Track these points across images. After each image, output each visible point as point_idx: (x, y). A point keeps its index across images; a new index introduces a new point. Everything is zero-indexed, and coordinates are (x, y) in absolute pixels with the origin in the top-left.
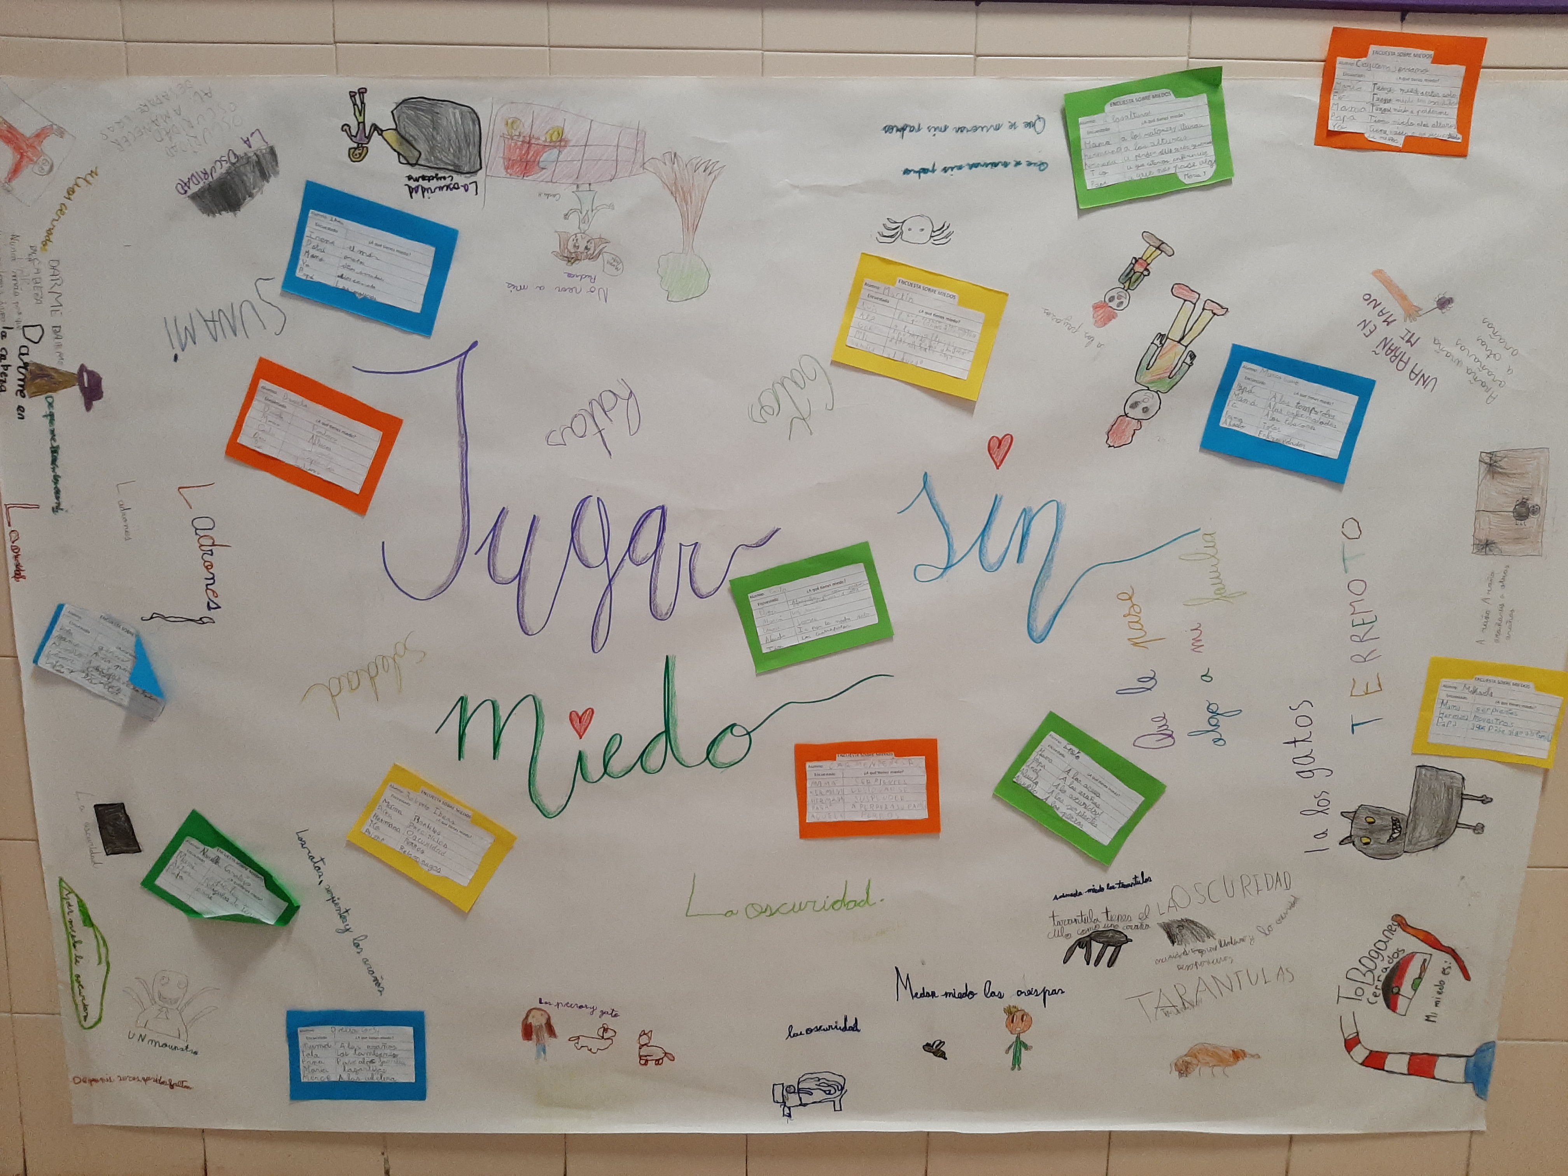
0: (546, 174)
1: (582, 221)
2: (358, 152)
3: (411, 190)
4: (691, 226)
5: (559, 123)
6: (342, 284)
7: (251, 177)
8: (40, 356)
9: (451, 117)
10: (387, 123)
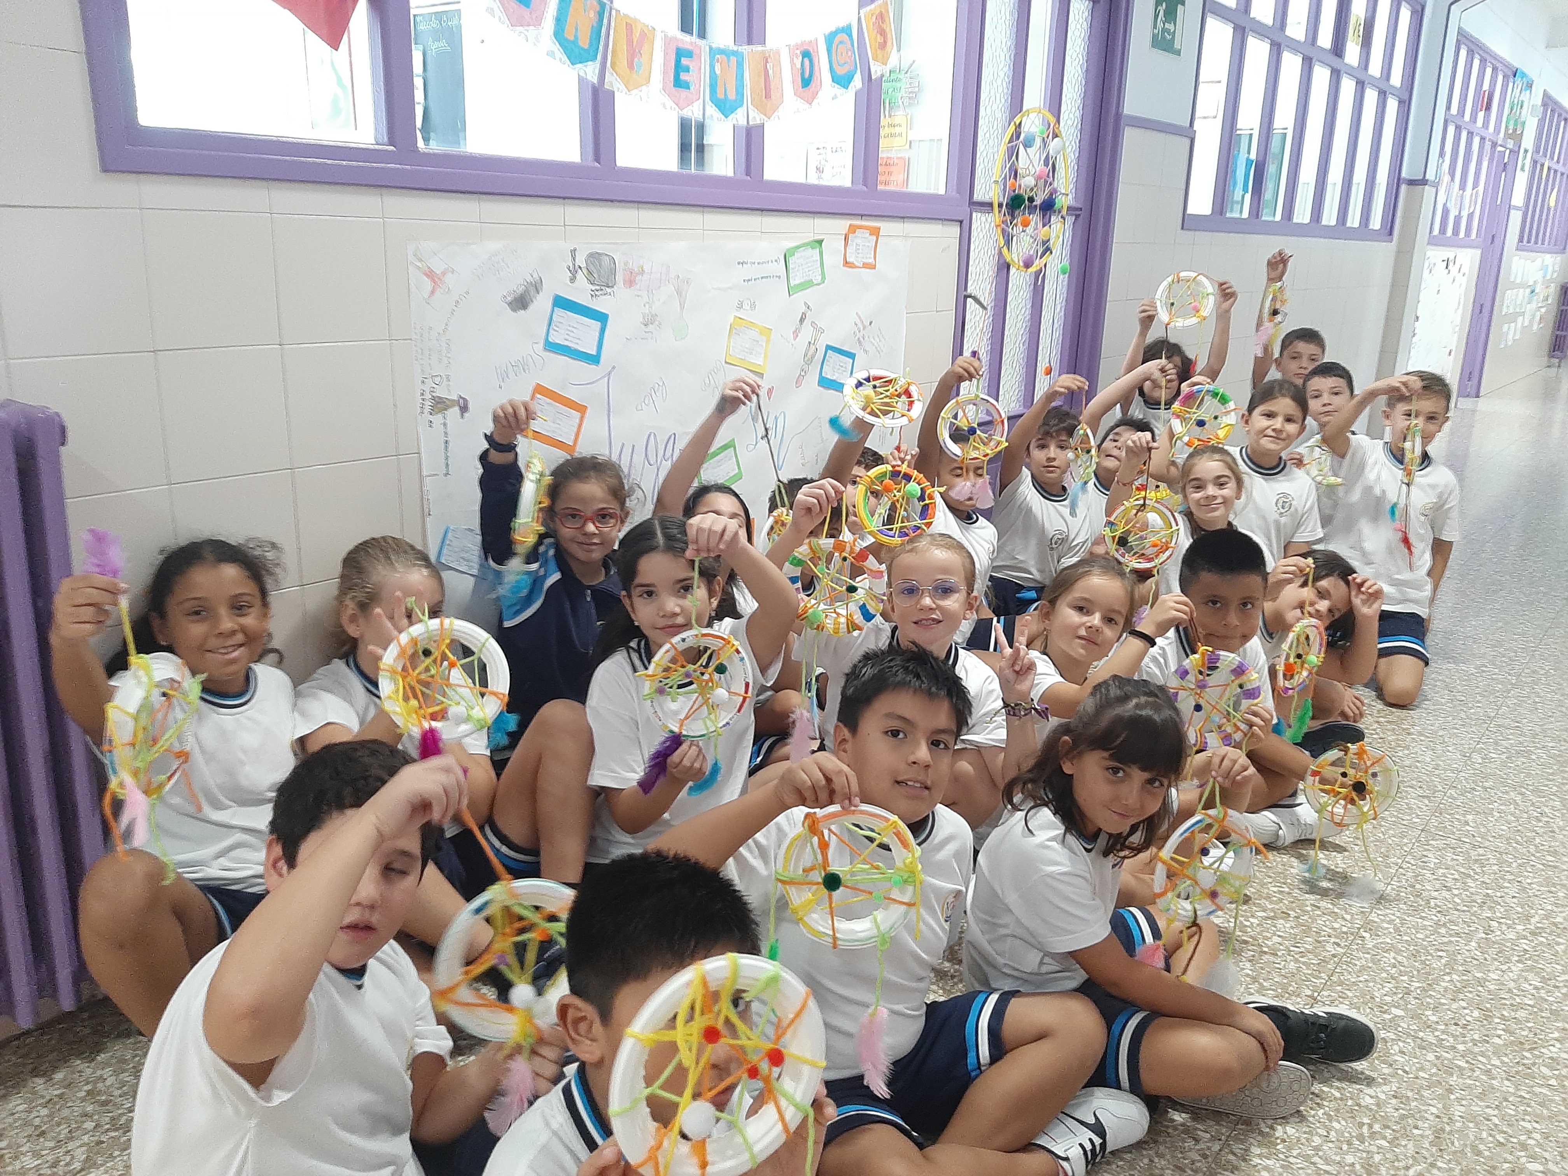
0: (638, 287)
1: (651, 307)
2: (573, 279)
3: (592, 296)
4: (682, 307)
5: (641, 263)
6: (566, 343)
7: (532, 291)
8: (441, 393)
9: (606, 261)
10: (583, 265)
